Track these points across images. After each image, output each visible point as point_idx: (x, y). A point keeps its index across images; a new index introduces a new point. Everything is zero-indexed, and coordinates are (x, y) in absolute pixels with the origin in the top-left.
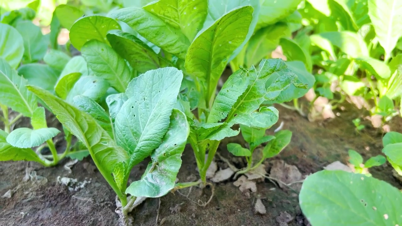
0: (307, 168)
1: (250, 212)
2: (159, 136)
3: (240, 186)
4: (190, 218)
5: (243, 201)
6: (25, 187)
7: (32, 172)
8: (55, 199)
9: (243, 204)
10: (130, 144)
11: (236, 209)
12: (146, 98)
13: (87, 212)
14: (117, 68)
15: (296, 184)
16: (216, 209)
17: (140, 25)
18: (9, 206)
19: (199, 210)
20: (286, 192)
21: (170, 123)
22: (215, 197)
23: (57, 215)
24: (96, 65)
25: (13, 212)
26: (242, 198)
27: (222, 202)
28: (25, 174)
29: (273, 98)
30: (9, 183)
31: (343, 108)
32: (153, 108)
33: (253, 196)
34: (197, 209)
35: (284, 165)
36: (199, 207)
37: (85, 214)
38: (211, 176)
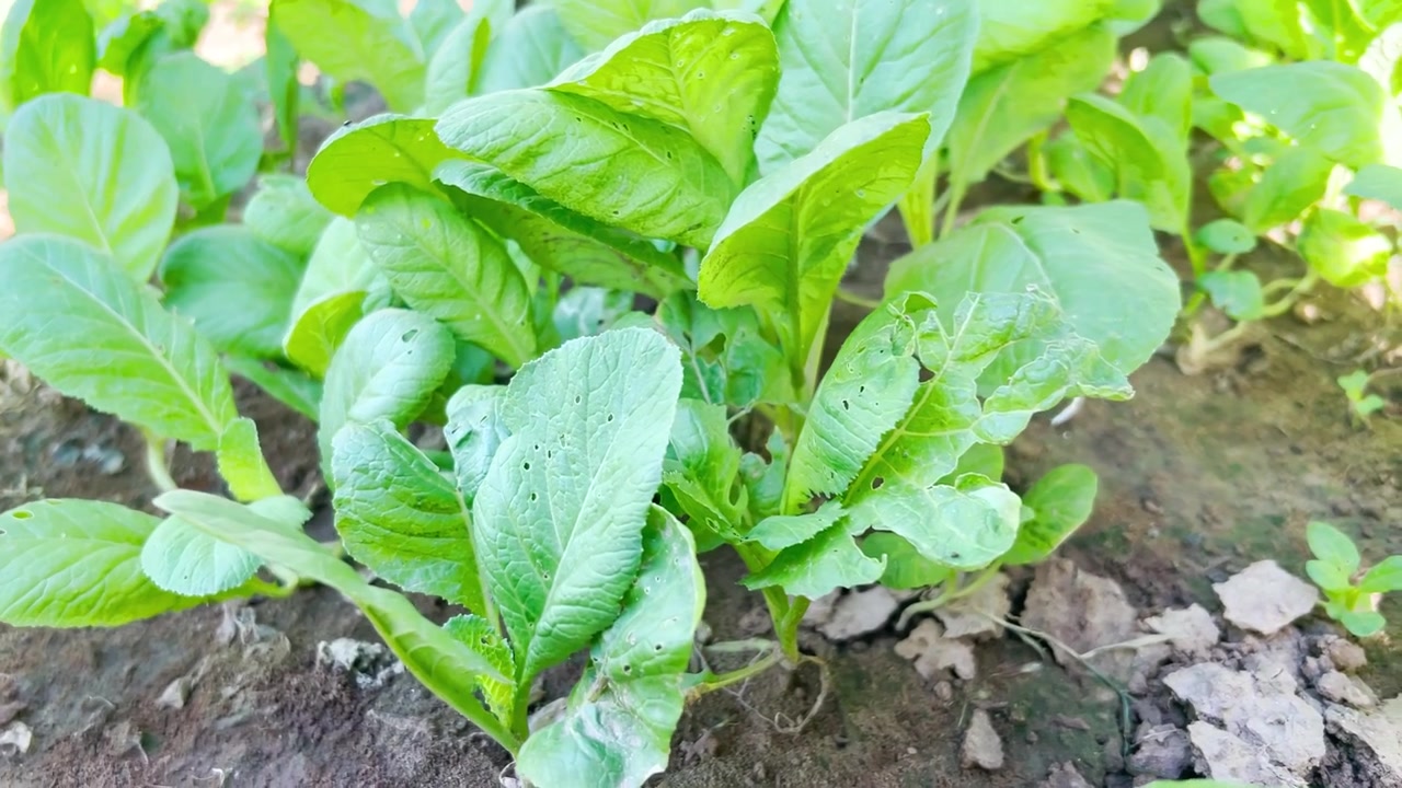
0: (1160, 578)
1: (948, 759)
2: (609, 595)
3: (917, 657)
4: (748, 781)
5: (925, 716)
6: (222, 670)
7: (243, 611)
8: (315, 721)
9: (926, 728)
10: (527, 592)
11: (902, 747)
12: (568, 438)
13: (415, 769)
14: (480, 279)
15: (1112, 651)
16: (834, 744)
17: (536, 161)
18: (178, 737)
19: (779, 750)
20: (1078, 680)
21: (643, 554)
22: (832, 699)
23: (324, 779)
24: (406, 276)
25: (191, 764)
26: (925, 704)
27: (856, 718)
28: (219, 615)
29: (1004, 438)
30: (176, 647)
31: (1309, 312)
32: (591, 474)
33: (963, 696)
34: (772, 744)
35: (1075, 576)
36: (776, 737)
37: (411, 776)
38: (820, 620)
